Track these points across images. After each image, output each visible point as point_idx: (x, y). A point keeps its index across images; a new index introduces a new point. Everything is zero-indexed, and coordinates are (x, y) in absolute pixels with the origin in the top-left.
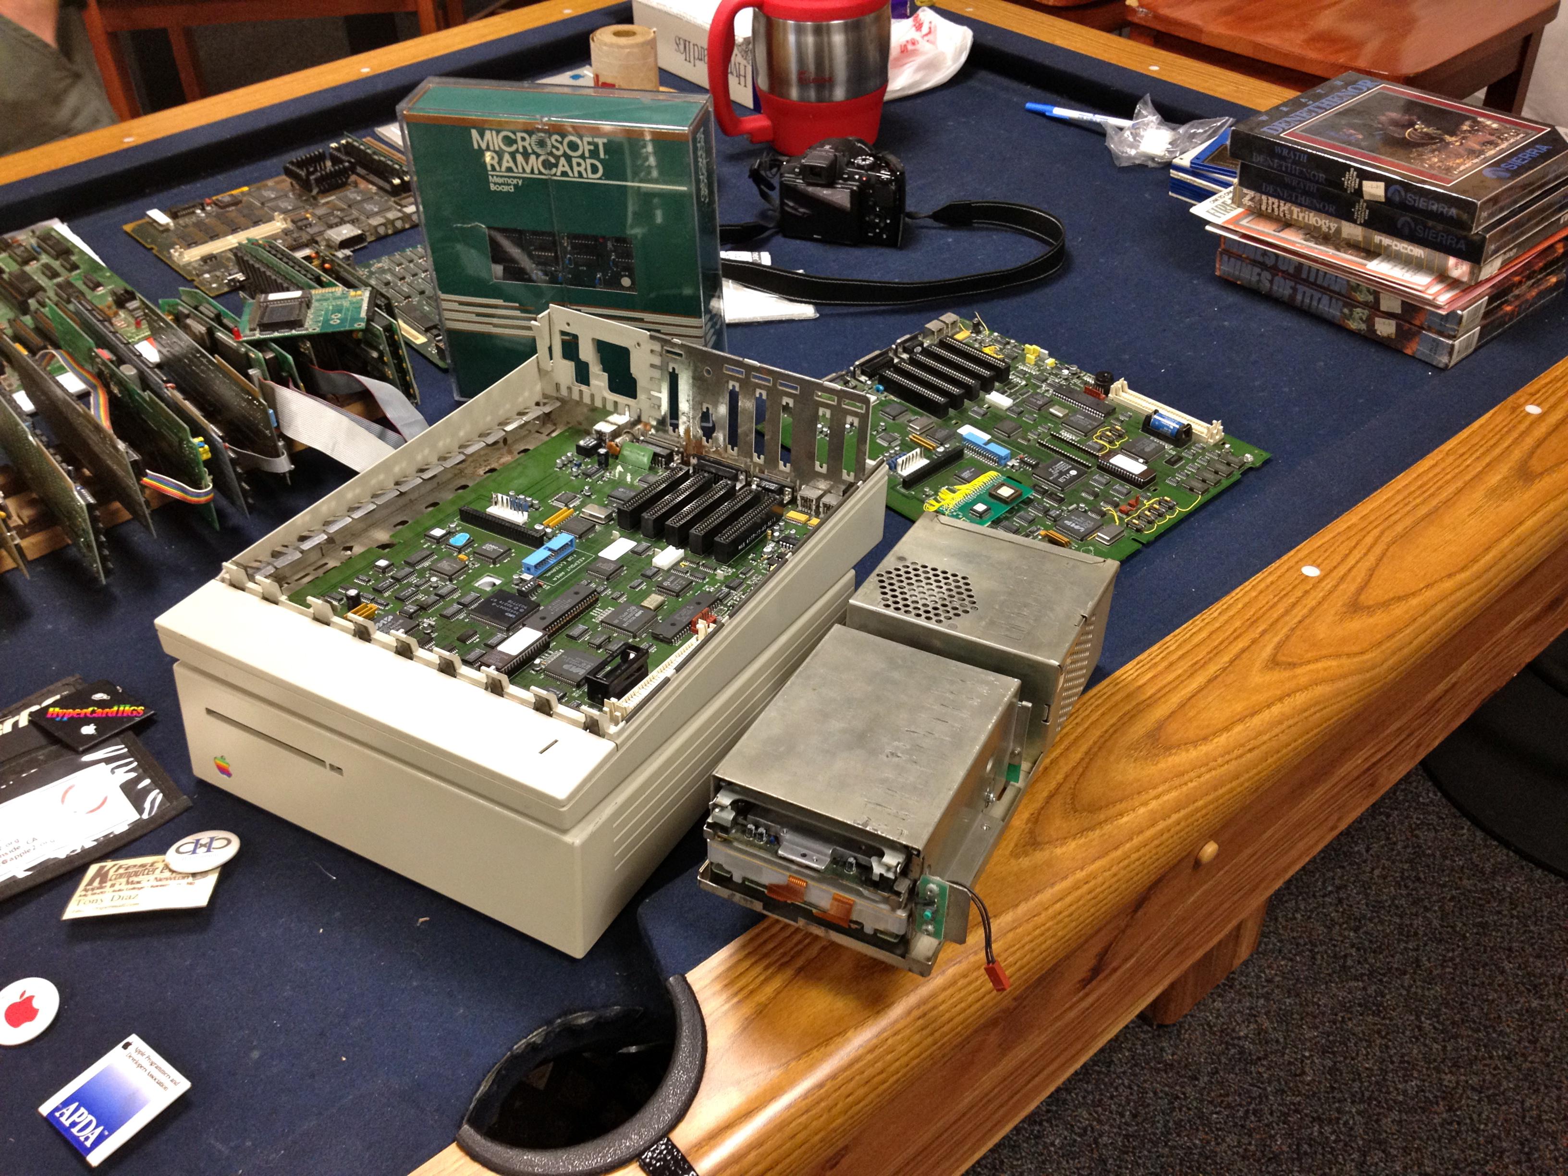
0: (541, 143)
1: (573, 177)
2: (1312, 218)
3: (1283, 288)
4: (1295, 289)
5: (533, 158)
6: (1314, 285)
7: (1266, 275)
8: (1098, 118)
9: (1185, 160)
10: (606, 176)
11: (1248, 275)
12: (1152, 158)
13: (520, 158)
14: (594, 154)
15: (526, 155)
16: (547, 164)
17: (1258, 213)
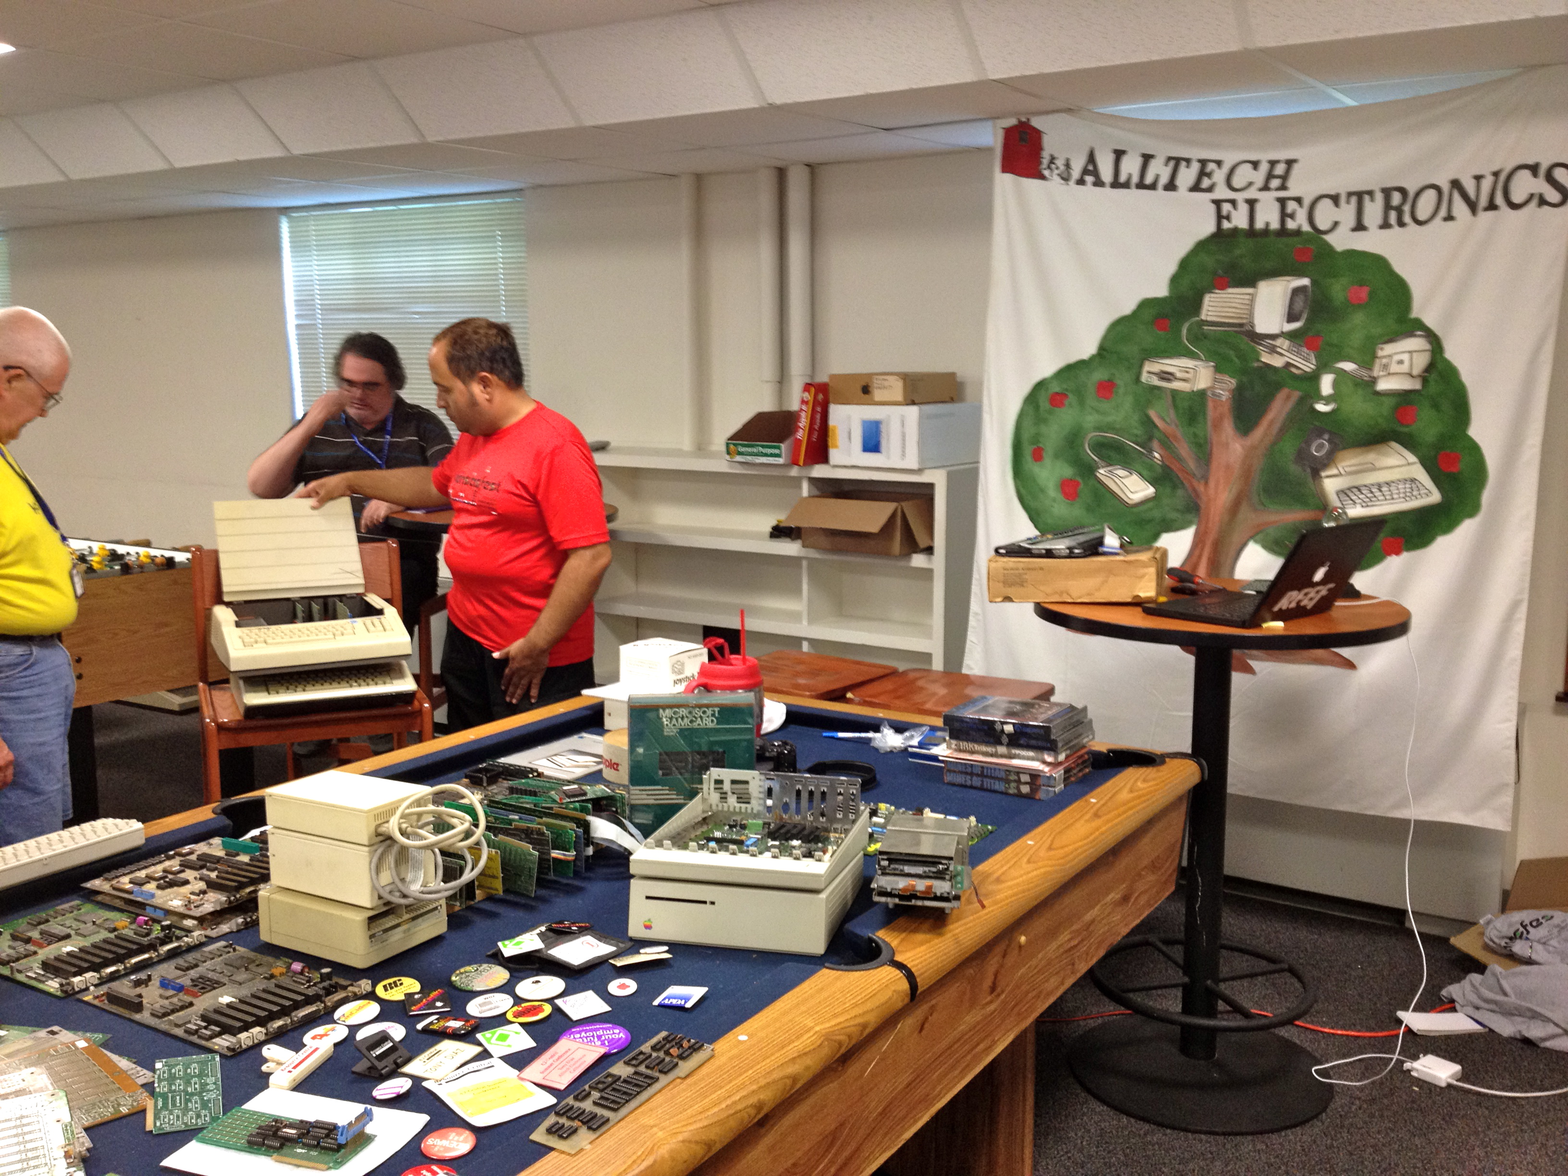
0: (690, 713)
1: (703, 726)
2: (984, 748)
3: (977, 782)
4: (982, 781)
5: (686, 720)
6: (992, 777)
7: (969, 777)
8: (863, 735)
9: (915, 742)
10: (718, 723)
11: (959, 779)
12: (895, 748)
13: (680, 720)
14: (713, 715)
15: (682, 718)
16: (691, 722)
17: (960, 750)
